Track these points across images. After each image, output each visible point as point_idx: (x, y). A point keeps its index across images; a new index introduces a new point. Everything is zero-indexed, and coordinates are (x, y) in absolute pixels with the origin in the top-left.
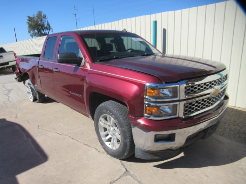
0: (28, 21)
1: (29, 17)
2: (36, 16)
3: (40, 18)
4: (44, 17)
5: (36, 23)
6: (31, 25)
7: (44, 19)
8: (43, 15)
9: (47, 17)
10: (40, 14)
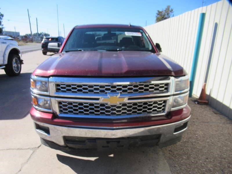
0: (157, 15)
1: (158, 11)
2: (164, 10)
3: (167, 12)
4: (171, 11)
5: (163, 16)
6: (158, 19)
7: (170, 13)
8: (170, 9)
9: (173, 11)
10: (168, 7)
